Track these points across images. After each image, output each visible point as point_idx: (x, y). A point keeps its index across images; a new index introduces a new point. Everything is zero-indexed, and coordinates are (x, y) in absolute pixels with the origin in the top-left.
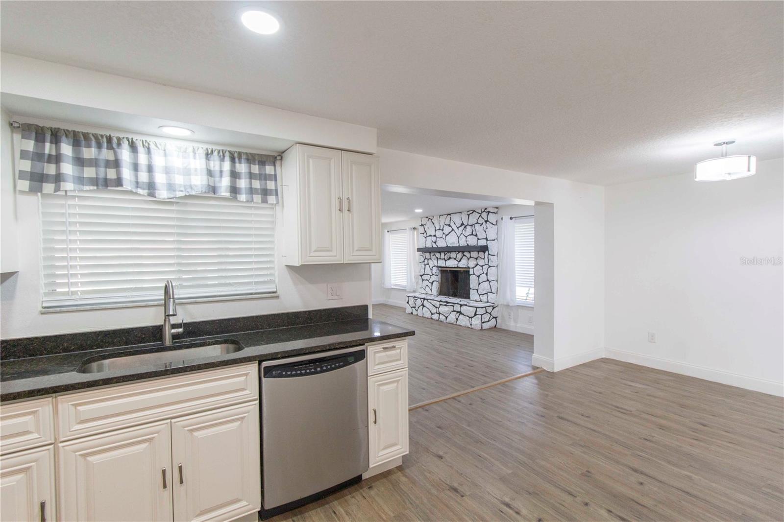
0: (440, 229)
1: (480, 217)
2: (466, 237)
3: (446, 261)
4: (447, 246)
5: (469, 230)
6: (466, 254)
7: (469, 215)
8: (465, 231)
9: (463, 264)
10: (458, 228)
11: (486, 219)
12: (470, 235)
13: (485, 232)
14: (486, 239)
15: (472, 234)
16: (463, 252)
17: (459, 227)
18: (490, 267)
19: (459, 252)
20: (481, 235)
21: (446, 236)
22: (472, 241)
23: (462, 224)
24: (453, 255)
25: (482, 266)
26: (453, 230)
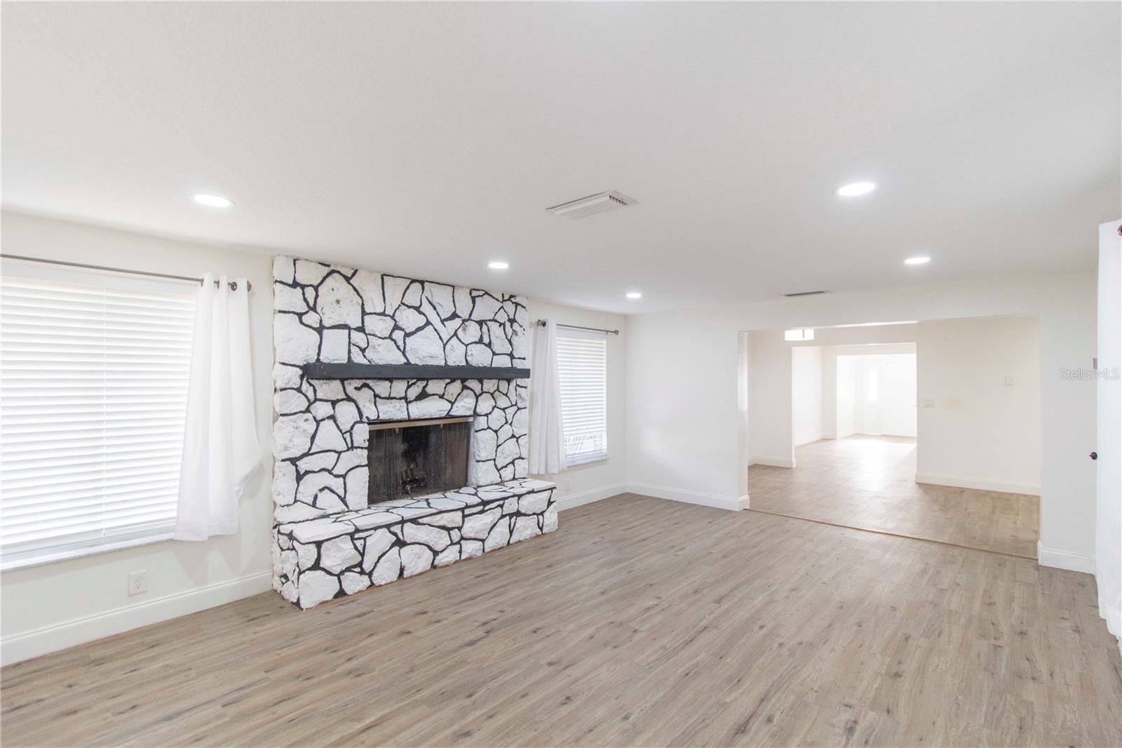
0: (383, 314)
1: (502, 310)
2: (466, 346)
3: (408, 403)
4: (408, 363)
5: (473, 332)
6: (473, 384)
7: (473, 299)
8: (464, 330)
9: (463, 407)
10: (443, 321)
11: (511, 317)
12: (476, 343)
13: (510, 341)
14: (511, 356)
15: (481, 341)
16: (463, 381)
17: (447, 319)
18: (519, 409)
19: (453, 381)
20: (500, 345)
21: (407, 335)
22: (480, 357)
23: (454, 316)
24: (435, 386)
25: (504, 409)
26: (428, 323)
